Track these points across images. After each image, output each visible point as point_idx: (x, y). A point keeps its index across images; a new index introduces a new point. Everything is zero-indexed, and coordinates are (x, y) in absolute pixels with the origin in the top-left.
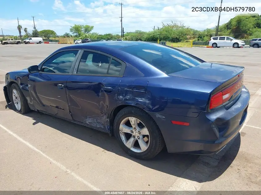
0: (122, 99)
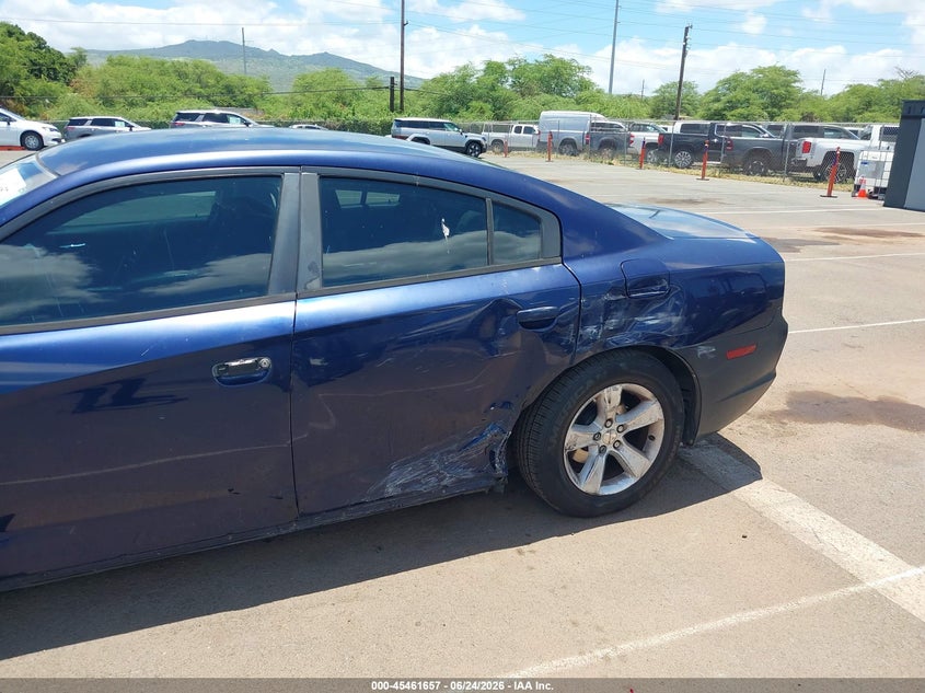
0: (596, 334)
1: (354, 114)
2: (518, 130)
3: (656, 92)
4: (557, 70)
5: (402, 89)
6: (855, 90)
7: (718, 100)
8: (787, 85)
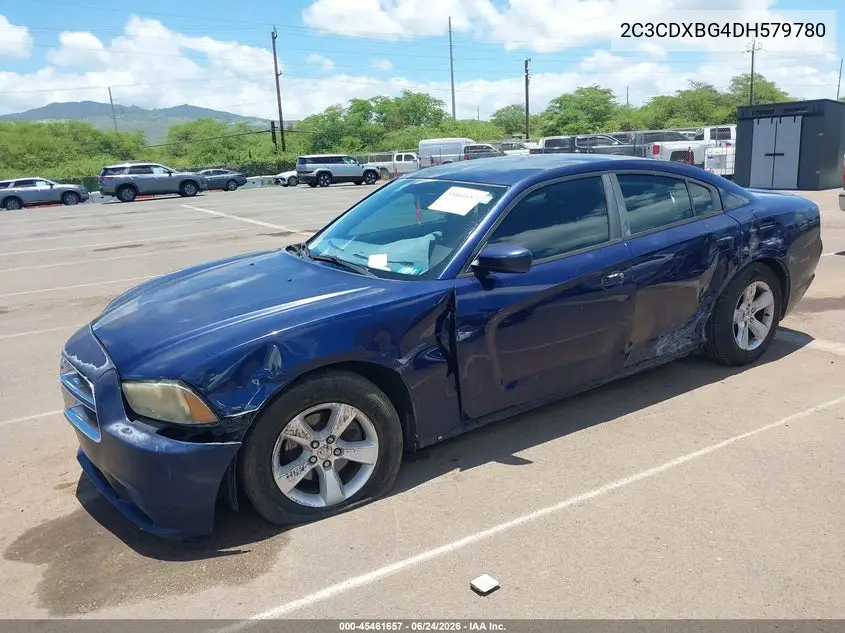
1: (250, 157)
2: (399, 158)
3: (494, 116)
4: (414, 103)
5: (282, 131)
6: (659, 101)
7: (551, 119)
8: (605, 101)
